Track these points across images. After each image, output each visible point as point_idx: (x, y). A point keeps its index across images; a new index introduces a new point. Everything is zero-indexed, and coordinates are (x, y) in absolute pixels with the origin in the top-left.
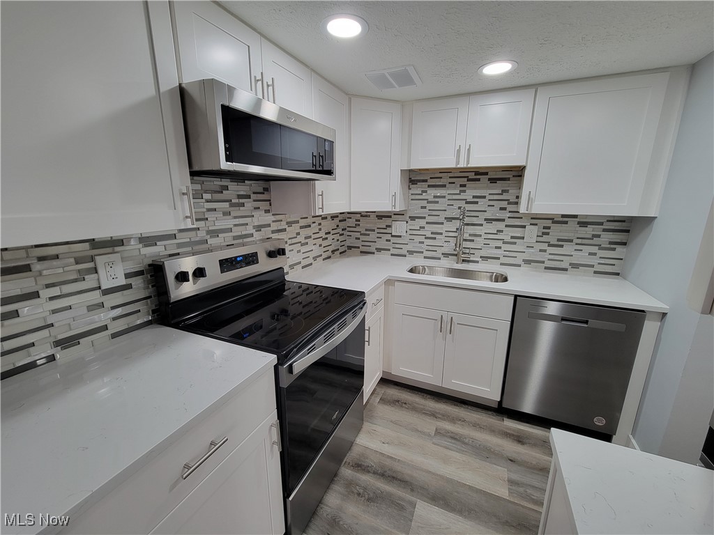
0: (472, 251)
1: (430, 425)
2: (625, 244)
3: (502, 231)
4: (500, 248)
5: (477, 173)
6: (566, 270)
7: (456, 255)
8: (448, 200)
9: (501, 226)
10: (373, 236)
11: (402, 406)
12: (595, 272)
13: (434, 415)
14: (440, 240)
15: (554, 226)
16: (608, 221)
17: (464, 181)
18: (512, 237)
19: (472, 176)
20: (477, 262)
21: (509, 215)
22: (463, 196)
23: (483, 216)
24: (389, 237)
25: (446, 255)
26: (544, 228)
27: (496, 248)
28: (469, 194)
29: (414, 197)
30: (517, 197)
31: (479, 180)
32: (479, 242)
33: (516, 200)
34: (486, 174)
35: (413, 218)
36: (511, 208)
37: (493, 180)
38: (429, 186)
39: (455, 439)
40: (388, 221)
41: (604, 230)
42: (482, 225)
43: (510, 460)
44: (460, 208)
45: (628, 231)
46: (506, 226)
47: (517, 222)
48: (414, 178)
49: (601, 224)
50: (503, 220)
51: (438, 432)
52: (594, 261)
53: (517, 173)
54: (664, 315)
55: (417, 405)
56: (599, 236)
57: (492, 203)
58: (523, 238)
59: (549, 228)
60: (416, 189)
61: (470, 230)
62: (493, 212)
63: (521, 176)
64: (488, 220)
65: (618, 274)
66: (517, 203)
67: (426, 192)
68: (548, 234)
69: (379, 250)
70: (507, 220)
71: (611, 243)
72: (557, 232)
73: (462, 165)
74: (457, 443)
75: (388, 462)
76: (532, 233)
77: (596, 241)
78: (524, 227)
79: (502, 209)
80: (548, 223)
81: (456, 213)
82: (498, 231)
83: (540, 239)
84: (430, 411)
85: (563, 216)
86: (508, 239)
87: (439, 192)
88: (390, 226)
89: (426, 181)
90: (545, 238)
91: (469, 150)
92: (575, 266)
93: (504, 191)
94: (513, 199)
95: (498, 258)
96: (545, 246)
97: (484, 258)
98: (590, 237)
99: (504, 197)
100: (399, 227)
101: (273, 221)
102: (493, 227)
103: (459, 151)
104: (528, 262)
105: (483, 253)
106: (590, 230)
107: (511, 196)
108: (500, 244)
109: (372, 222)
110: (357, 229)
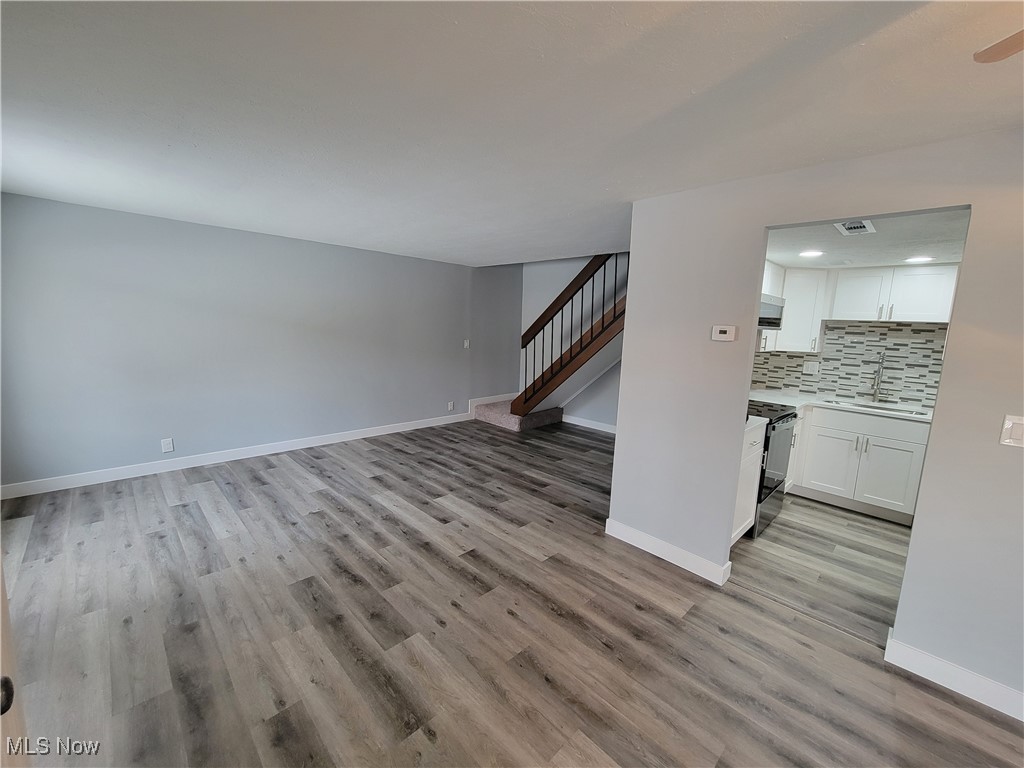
0: (890, 392)
3: (925, 376)
4: (922, 391)
7: (872, 395)
8: (868, 347)
9: (924, 371)
10: (781, 373)
14: (855, 380)
17: (885, 331)
18: (934, 382)
19: (894, 326)
20: (896, 402)
21: (933, 362)
22: (882, 343)
23: (904, 362)
24: (799, 375)
25: (861, 394)
27: (918, 390)
28: (890, 342)
29: (829, 341)
30: (942, 347)
31: (901, 330)
32: (898, 385)
33: (941, 350)
34: (909, 325)
35: (826, 360)
36: (936, 356)
37: (917, 332)
38: (846, 333)
40: (800, 361)
42: (902, 369)
44: (879, 353)
46: (930, 372)
47: (939, 369)
48: (829, 327)
50: (927, 366)
53: (941, 328)
57: (914, 351)
60: (833, 335)
61: (890, 373)
62: (915, 359)
64: (909, 366)
66: (941, 352)
67: (843, 337)
69: (786, 386)
70: (930, 366)
73: (884, 319)
79: (925, 356)
81: (874, 357)
82: (920, 376)
86: (931, 383)
87: (856, 339)
88: (801, 366)
89: (844, 328)
91: (892, 308)
93: (927, 341)
94: (938, 349)
95: (920, 401)
97: (903, 399)
99: (929, 345)
100: (810, 367)
102: (914, 372)
103: (881, 309)
105: (903, 394)
107: (936, 346)
108: (922, 387)
109: (783, 361)
110: (765, 366)
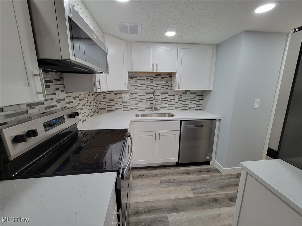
0: (158, 106)
1: (157, 181)
2: (202, 99)
3: (167, 97)
4: (167, 104)
5: (157, 75)
6: (188, 109)
7: (152, 108)
8: (147, 86)
9: (166, 95)
10: (113, 103)
11: (143, 177)
12: (196, 109)
13: (157, 176)
14: (144, 102)
16: (198, 92)
17: (152, 78)
18: (171, 99)
19: (155, 76)
20: (159, 110)
21: (169, 91)
22: (152, 84)
23: (160, 92)
24: (121, 103)
25: (147, 108)
26: (181, 95)
27: (166, 104)
28: (154, 83)
29: (131, 84)
30: (171, 84)
31: (158, 77)
32: (159, 102)
33: (171, 86)
34: (160, 75)
35: (132, 94)
36: (169, 88)
37: (163, 78)
38: (138, 80)
39: (169, 182)
40: (120, 95)
41: (197, 95)
42: (160, 95)
43: (189, 182)
44: (151, 89)
45: (203, 95)
46: (168, 95)
47: (172, 94)
48: (132, 76)
49: (196, 93)
50: (167, 93)
51: (162, 182)
52: (195, 106)
53: (171, 76)
54: (220, 120)
55: (149, 174)
56: (196, 97)
57: (163, 87)
58: (174, 99)
59: (182, 95)
60: (133, 81)
61: (156, 97)
62: (163, 90)
63: (172, 76)
64: (162, 93)
65: (201, 109)
66: (171, 87)
67: (137, 82)
68: (182, 97)
69: (116, 109)
70: (168, 93)
71: (199, 99)
72: (184, 96)
73: (155, 71)
74: (170, 183)
75: (149, 205)
76: (177, 97)
77: (195, 99)
78: (174, 95)
79: (166, 89)
80: (181, 93)
81: (152, 91)
82: (166, 97)
83: (180, 99)
84: (155, 175)
85: (186, 91)
86: (169, 100)
87: (141, 82)
88: (121, 98)
89: (136, 77)
90: (181, 99)
91: (157, 65)
92: (190, 108)
93: (167, 82)
94: (170, 85)
95: (167, 108)
96: (181, 102)
97: (162, 108)
98: (193, 97)
99: (167, 84)
100: (125, 98)
101: (67, 97)
102: (164, 96)
103: (153, 65)
104: (176, 108)
105: (161, 106)
106: (193, 95)
107: (169, 84)
108: (167, 102)
109: (112, 96)
110: (104, 100)
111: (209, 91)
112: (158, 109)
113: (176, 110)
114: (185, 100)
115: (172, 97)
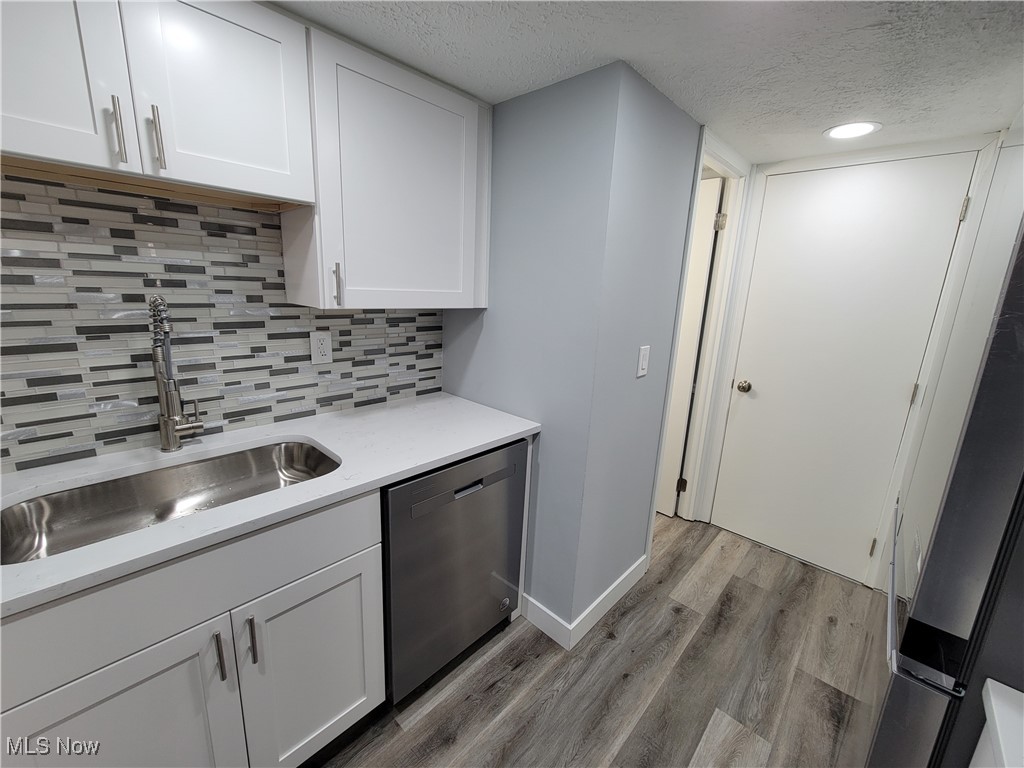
0: (202, 407)
2: (439, 346)
3: (263, 349)
4: (266, 386)
5: (162, 204)
6: (383, 400)
7: (155, 428)
9: (258, 337)
12: (419, 393)
15: (356, 330)
16: (420, 315)
17: (124, 221)
18: (288, 359)
19: (146, 208)
20: (219, 430)
21: (273, 312)
22: (127, 264)
23: (206, 317)
25: (111, 437)
26: (342, 333)
27: (258, 387)
28: (152, 257)
30: (281, 274)
31: (174, 223)
32: (211, 383)
33: (279, 280)
34: (192, 209)
36: (272, 296)
37: (219, 231)
41: (419, 329)
42: (210, 340)
44: (130, 298)
45: (440, 328)
46: (271, 337)
47: (291, 327)
49: (413, 320)
50: (261, 325)
52: (412, 377)
54: (535, 436)
56: (412, 339)
57: (224, 285)
58: (309, 358)
59: (348, 333)
61: (180, 355)
62: (229, 309)
63: (278, 228)
64: (226, 328)
65: (439, 389)
66: (282, 287)
68: (348, 344)
70: (268, 323)
71: (428, 347)
72: (362, 340)
73: (136, 163)
76: (322, 345)
77: (412, 347)
78: (307, 335)
79: (250, 299)
80: (345, 324)
81: (138, 313)
82: (254, 350)
83: (339, 355)
85: (366, 311)
86: (278, 363)
90: (346, 352)
91: (153, 121)
92: (394, 390)
93: (248, 258)
94: (273, 278)
95: (268, 409)
96: (347, 367)
97: (236, 416)
98: (404, 341)
99: (252, 270)
102: (240, 343)
103: (113, 117)
104: (326, 402)
105: (230, 404)
106: (401, 332)
107: (265, 269)
108: (263, 377)
111: (474, 315)
112: (207, 426)
113: (324, 415)
114: (370, 357)
115: (296, 347)
